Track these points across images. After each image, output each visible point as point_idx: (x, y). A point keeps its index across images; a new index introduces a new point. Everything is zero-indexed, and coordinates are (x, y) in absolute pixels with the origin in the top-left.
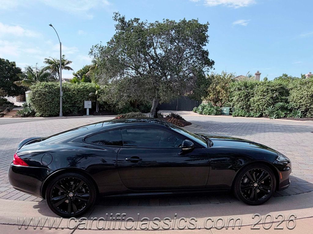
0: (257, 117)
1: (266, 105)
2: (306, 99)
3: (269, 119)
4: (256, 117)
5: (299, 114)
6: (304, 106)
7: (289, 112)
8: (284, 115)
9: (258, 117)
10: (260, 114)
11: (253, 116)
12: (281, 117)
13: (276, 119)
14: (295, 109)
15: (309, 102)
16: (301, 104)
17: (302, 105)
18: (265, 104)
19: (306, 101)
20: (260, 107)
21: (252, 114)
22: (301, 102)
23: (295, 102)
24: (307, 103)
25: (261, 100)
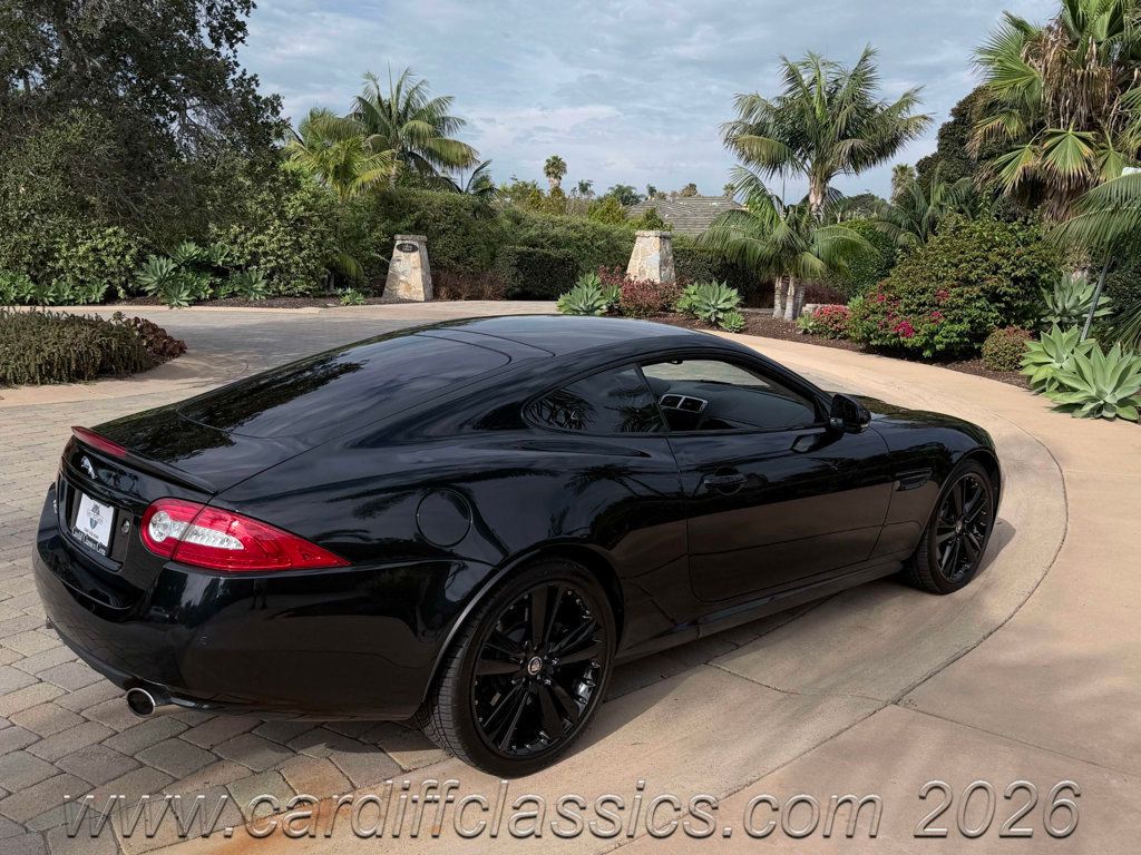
0: (94, 303)
1: (132, 251)
2: (278, 232)
3: (166, 308)
4: (89, 304)
5: (260, 286)
6: (272, 258)
7: (218, 280)
8: (211, 291)
9: (102, 303)
10: (103, 289)
11: (73, 300)
12: (199, 298)
13: (194, 308)
14: (239, 268)
15: (287, 244)
16: (261, 249)
17: (265, 254)
18: (129, 247)
19: (279, 240)
20: (110, 261)
21: (67, 294)
22: (261, 243)
23: (233, 242)
24: (281, 247)
25: (111, 230)
